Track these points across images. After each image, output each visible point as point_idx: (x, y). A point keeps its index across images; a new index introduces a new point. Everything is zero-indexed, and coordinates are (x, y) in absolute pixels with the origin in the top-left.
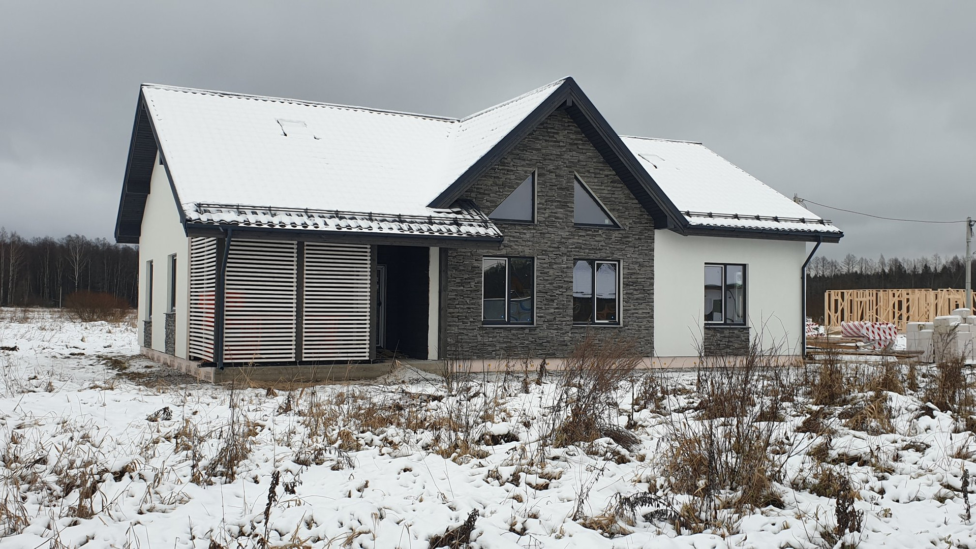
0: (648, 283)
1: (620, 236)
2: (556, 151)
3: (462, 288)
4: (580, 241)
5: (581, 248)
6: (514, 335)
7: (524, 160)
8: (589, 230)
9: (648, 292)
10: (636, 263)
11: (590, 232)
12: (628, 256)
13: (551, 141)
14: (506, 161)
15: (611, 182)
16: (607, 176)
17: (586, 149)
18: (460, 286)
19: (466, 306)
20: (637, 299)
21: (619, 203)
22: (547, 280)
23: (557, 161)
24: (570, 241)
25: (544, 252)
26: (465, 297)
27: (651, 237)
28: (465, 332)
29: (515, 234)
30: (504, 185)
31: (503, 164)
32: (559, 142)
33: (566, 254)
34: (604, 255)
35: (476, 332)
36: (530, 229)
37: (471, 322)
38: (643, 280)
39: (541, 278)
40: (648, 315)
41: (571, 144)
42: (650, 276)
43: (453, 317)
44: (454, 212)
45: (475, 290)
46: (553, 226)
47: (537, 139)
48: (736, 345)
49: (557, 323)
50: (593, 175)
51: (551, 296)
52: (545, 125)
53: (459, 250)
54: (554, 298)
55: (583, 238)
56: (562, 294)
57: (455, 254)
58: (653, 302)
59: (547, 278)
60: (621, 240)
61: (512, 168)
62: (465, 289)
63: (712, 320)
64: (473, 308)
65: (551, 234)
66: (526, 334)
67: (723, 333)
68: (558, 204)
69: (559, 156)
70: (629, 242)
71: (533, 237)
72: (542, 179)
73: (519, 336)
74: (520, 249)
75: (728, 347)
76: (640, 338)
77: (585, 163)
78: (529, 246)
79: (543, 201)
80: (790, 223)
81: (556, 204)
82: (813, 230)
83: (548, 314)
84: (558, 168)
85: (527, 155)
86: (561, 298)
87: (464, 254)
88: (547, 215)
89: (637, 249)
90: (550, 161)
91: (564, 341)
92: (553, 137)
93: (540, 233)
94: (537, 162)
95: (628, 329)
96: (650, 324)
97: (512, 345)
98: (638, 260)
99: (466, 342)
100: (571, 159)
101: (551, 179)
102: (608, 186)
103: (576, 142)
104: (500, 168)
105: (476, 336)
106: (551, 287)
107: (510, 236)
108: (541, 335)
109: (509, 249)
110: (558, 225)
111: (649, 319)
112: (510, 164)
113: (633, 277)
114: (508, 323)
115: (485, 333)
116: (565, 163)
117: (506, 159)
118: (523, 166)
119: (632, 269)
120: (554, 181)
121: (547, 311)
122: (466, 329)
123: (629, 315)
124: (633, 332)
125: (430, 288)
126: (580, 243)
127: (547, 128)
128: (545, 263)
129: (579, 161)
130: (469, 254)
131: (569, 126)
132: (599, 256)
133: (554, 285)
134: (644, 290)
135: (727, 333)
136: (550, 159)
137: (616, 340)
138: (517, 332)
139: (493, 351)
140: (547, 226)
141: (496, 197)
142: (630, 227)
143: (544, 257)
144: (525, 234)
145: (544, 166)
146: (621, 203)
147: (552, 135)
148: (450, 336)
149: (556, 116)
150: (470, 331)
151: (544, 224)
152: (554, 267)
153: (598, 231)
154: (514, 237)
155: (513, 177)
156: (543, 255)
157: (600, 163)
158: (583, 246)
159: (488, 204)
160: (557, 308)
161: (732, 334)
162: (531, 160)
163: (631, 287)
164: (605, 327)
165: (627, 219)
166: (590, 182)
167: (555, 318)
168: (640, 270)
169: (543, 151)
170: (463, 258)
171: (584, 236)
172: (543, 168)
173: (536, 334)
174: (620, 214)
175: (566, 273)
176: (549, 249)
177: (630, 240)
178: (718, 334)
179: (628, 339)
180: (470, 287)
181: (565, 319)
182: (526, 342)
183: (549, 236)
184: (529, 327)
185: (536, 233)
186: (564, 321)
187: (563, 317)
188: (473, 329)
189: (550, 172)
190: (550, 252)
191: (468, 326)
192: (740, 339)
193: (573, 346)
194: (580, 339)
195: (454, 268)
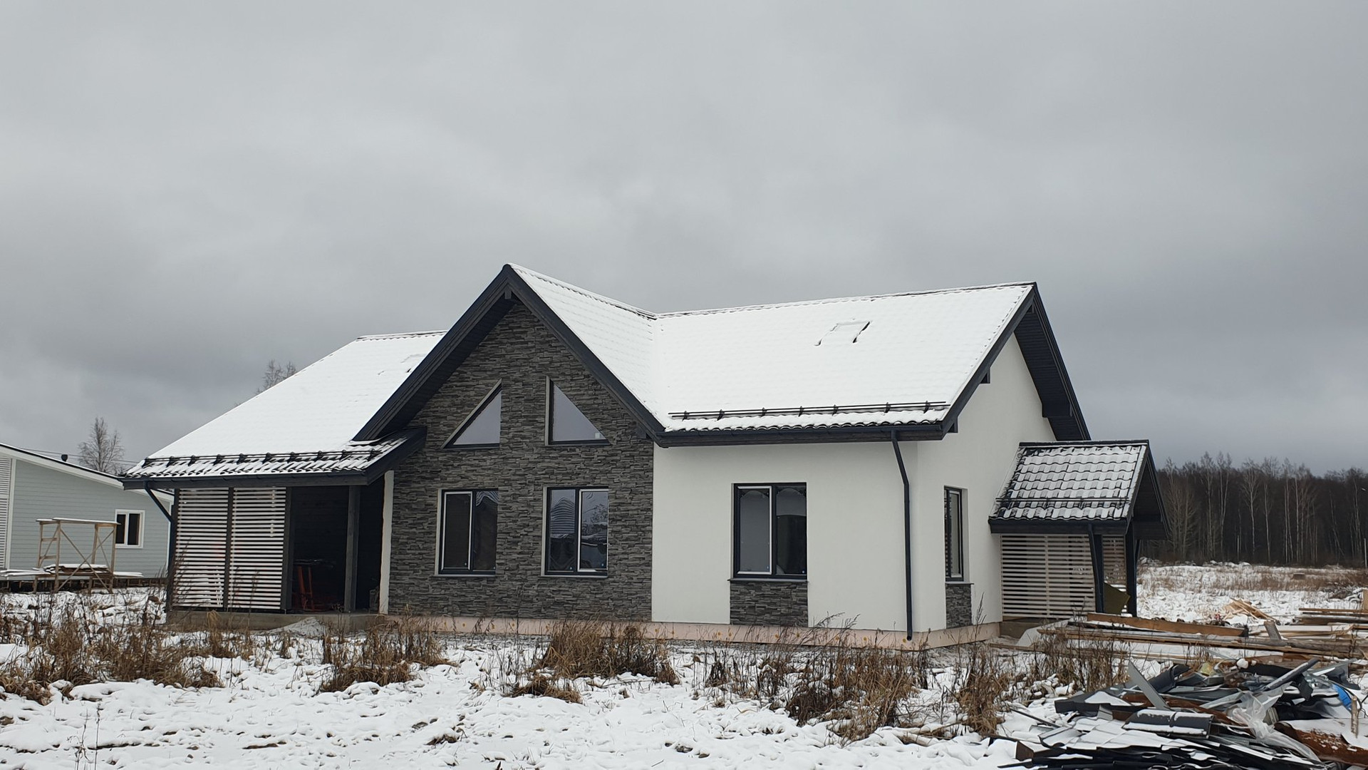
0: (643, 517)
1: (605, 453)
2: (524, 355)
3: (414, 530)
4: (553, 465)
5: (553, 474)
6: (469, 587)
7: (486, 371)
8: (564, 450)
9: (643, 529)
10: (626, 489)
11: (565, 453)
12: (616, 480)
13: (518, 343)
14: (466, 375)
17: (560, 346)
18: (412, 528)
19: (417, 552)
20: (627, 540)
21: (604, 410)
22: (510, 517)
23: (524, 366)
24: (539, 465)
25: (507, 482)
26: (418, 541)
27: (647, 452)
28: (416, 582)
29: (473, 462)
30: (462, 404)
31: (462, 380)
32: (527, 343)
33: (532, 482)
35: (427, 583)
36: (490, 454)
37: (422, 570)
38: (636, 512)
40: (642, 562)
41: (541, 343)
43: (404, 564)
45: (428, 532)
46: (517, 449)
47: (501, 343)
49: (520, 572)
50: (569, 378)
51: (514, 537)
52: (510, 325)
53: (412, 486)
54: (517, 539)
55: (556, 461)
56: (527, 535)
57: (408, 491)
58: (651, 543)
60: (604, 459)
61: (471, 383)
62: (417, 531)
64: (425, 554)
65: (516, 458)
66: (483, 585)
68: (525, 419)
69: (527, 360)
70: (617, 461)
71: (495, 464)
72: (507, 391)
73: (475, 588)
74: (479, 479)
75: (769, 611)
76: (631, 594)
77: (559, 364)
78: (489, 476)
79: (507, 418)
81: (521, 420)
83: (511, 561)
84: (525, 375)
85: (490, 365)
86: (526, 540)
87: (418, 490)
88: (511, 435)
89: (627, 471)
90: (516, 368)
91: (528, 596)
92: (520, 338)
93: (503, 458)
94: (500, 372)
95: (614, 582)
96: (646, 575)
97: (467, 599)
98: (630, 486)
99: (416, 595)
100: (541, 361)
101: (516, 390)
102: (589, 390)
103: (547, 339)
104: (459, 384)
105: (428, 588)
106: (515, 527)
107: (469, 465)
108: (501, 587)
109: (466, 481)
110: (525, 446)
111: (644, 567)
112: (469, 378)
113: (621, 508)
114: (471, 572)
115: (438, 584)
116: (534, 367)
117: (466, 373)
118: (485, 378)
119: (620, 498)
120: (520, 391)
121: (508, 557)
122: (416, 579)
123: (615, 561)
124: (621, 585)
125: (384, 531)
126: (551, 467)
127: (510, 328)
128: (508, 496)
129: (551, 362)
130: (423, 490)
132: (576, 483)
133: (518, 523)
134: (637, 526)
135: (767, 590)
136: (516, 366)
137: (597, 596)
138: (473, 583)
139: (445, 606)
140: (512, 449)
141: (454, 420)
142: (617, 441)
143: (507, 488)
144: (485, 460)
145: (508, 375)
146: (607, 409)
147: (519, 335)
148: (400, 587)
149: (524, 311)
150: (421, 581)
151: (507, 447)
152: (518, 500)
153: (574, 450)
154: (472, 465)
155: (472, 393)
156: (505, 485)
158: (555, 471)
159: (446, 429)
160: (520, 553)
161: (775, 592)
162: (493, 370)
163: (618, 523)
164: (582, 579)
165: (615, 430)
166: (565, 387)
167: (518, 566)
168: (632, 499)
169: (508, 357)
170: (416, 495)
171: (556, 458)
172: (508, 378)
173: (495, 586)
174: (604, 425)
175: (534, 506)
176: (513, 478)
177: (618, 458)
178: (753, 592)
179: (614, 595)
180: (423, 529)
181: (530, 567)
182: (483, 596)
183: (513, 460)
184: (487, 577)
185: (498, 458)
186: (529, 570)
187: (527, 565)
188: (424, 579)
189: (516, 381)
190: (513, 480)
191: (420, 575)
192: (789, 600)
193: (540, 603)
194: (549, 594)
195: (406, 507)
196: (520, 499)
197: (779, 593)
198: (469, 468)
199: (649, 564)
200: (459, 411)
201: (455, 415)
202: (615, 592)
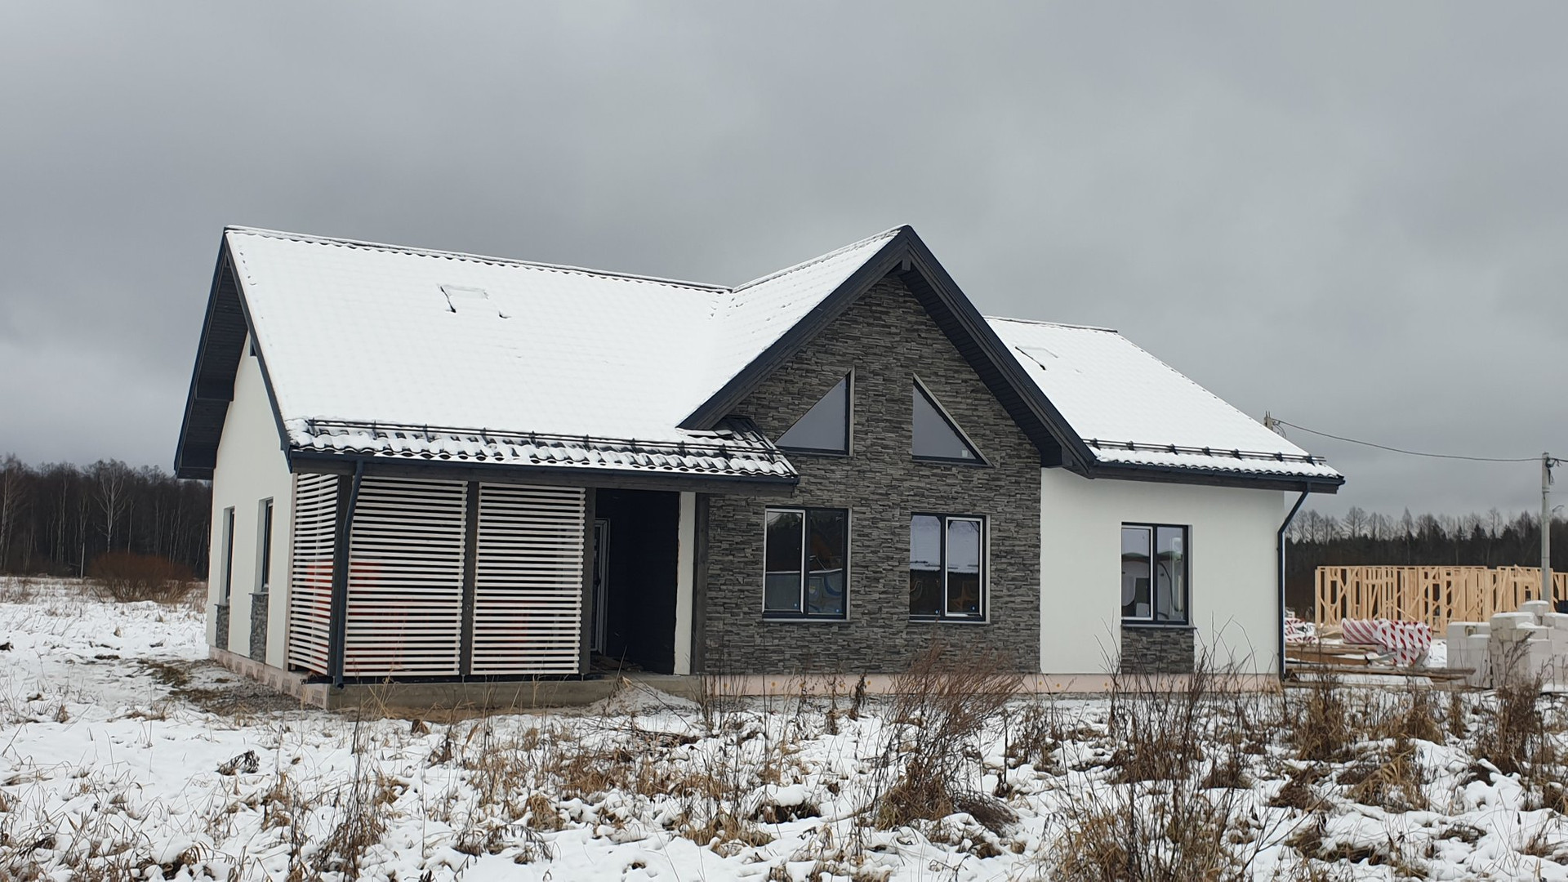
0: (1031, 554)
1: (986, 477)
2: (886, 341)
3: (731, 558)
4: (923, 485)
5: (923, 496)
6: (813, 635)
7: (834, 354)
8: (937, 468)
9: (1031, 568)
10: (1012, 520)
11: (938, 471)
12: (1000, 509)
13: (877, 326)
14: (805, 356)
15: (972, 391)
16: (965, 381)
17: (933, 339)
18: (727, 555)
19: (736, 588)
20: (1013, 579)
21: (985, 425)
22: (869, 546)
23: (885, 356)
24: (907, 484)
25: (864, 502)
26: (736, 573)
27: (1035, 479)
28: (734, 629)
29: (817, 473)
30: (800, 394)
31: (800, 360)
32: (889, 327)
33: (898, 505)
34: (961, 507)
35: (752, 630)
36: (841, 464)
37: (745, 613)
38: (1023, 548)
39: (859, 543)
40: (1030, 606)
41: (908, 330)
42: (1034, 542)
43: (715, 605)
44: (720, 436)
45: (752, 562)
46: (877, 461)
48: (1174, 657)
49: (883, 616)
50: (943, 380)
51: (874, 572)
52: (867, 300)
53: (727, 497)
54: (879, 575)
55: (927, 480)
56: (892, 570)
57: (721, 503)
58: (1039, 585)
59: (866, 543)
60: (987, 484)
61: (814, 367)
62: (736, 560)
63: (1134, 615)
64: (748, 591)
65: (876, 472)
66: (833, 633)
67: (1151, 636)
68: (888, 424)
69: (890, 349)
70: (1001, 487)
71: (847, 477)
72: (863, 384)
73: (822, 637)
74: (826, 495)
75: (1161, 659)
76: (1018, 643)
77: (930, 361)
78: (839, 492)
79: (863, 420)
80: (1258, 461)
81: (883, 424)
82: (1295, 472)
83: (870, 602)
84: (887, 368)
85: (839, 347)
86: (890, 576)
87: (735, 503)
88: (869, 442)
89: (1012, 499)
90: (875, 357)
91: (895, 646)
92: (880, 319)
93: (859, 471)
94: (854, 359)
95: (999, 628)
96: (1034, 620)
97: (811, 651)
98: (1015, 517)
99: (736, 646)
100: (908, 354)
101: (876, 385)
102: (967, 398)
103: (915, 327)
104: (795, 366)
105: (753, 637)
106: (874, 558)
107: (810, 475)
108: (858, 635)
109: (808, 497)
110: (887, 458)
111: (1033, 612)
112: (810, 360)
113: (1007, 543)
114: (805, 615)
115: (767, 632)
116: (899, 360)
117: (805, 352)
118: (831, 364)
119: (1004, 531)
120: (880, 388)
121: (868, 597)
122: (734, 624)
123: (999, 605)
124: (1007, 632)
125: (680, 558)
126: (922, 488)
127: (870, 305)
128: (865, 520)
129: (921, 357)
130: (744, 503)
131: (905, 302)
132: (952, 510)
134: (1024, 565)
135: (1157, 636)
136: (875, 354)
137: (980, 645)
138: (818, 630)
139: (780, 661)
140: (869, 459)
141: (788, 413)
142: (1001, 464)
143: (864, 509)
144: (833, 472)
145: (865, 365)
146: (988, 425)
147: (878, 315)
148: (710, 636)
149: (885, 285)
150: (743, 628)
151: (864, 457)
152: (880, 525)
153: (950, 469)
154: (815, 476)
155: (815, 381)
156: (862, 506)
157: (955, 360)
158: (926, 493)
159: (776, 423)
160: (883, 593)
161: (1165, 639)
162: (844, 355)
163: (1004, 560)
164: (961, 625)
165: (997, 450)
166: (939, 391)
167: (880, 609)
168: (1017, 532)
169: (865, 341)
170: (734, 510)
171: (928, 477)
172: (865, 368)
173: (850, 634)
174: (986, 442)
175: (899, 534)
176: (872, 497)
177: (1003, 483)
178: (1144, 639)
179: (1000, 644)
180: (745, 557)
181: (897, 610)
182: (835, 647)
183: (872, 475)
184: (840, 623)
185: (852, 470)
186: (895, 614)
187: (893, 607)
188: (747, 626)
189: (875, 374)
190: (872, 500)
191: (741, 620)
192: (1178, 646)
193: (910, 654)
194: (921, 643)
195: (717, 525)
197: (1169, 640)
198: (812, 480)
199: (1037, 609)
200: (796, 402)
201: (790, 407)
202: (1000, 640)
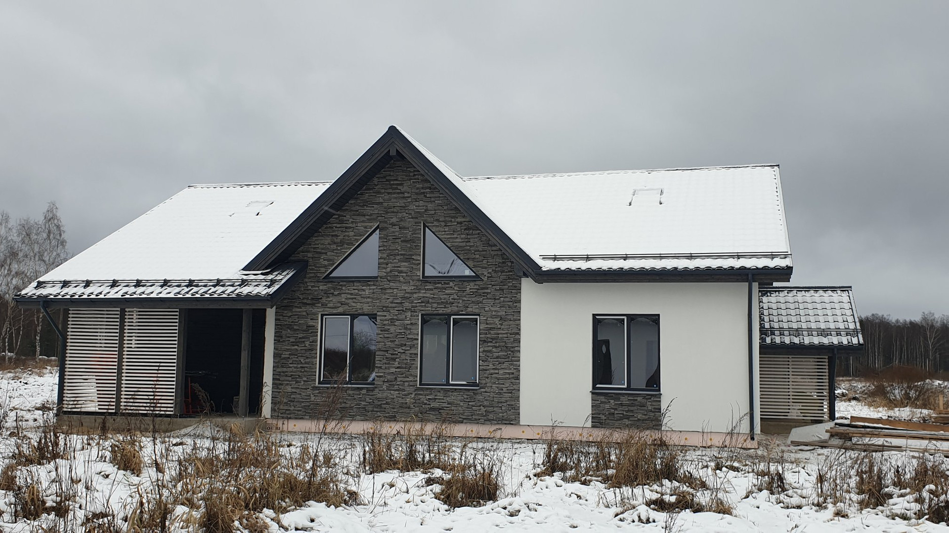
0: (513, 340)
1: (477, 287)
2: (401, 203)
3: (296, 347)
4: (428, 295)
5: (428, 302)
6: (349, 395)
7: (364, 215)
8: (439, 283)
9: (512, 349)
10: (497, 316)
11: (440, 285)
12: (487, 309)
13: (394, 193)
15: (465, 229)
16: (461, 223)
17: (435, 197)
18: (293, 346)
19: (300, 366)
20: (497, 357)
21: (475, 251)
22: (388, 337)
23: (401, 213)
24: (415, 296)
25: (385, 309)
26: (300, 356)
27: (516, 287)
28: (297, 391)
29: (353, 292)
30: (342, 243)
31: (342, 222)
32: (403, 193)
33: (409, 309)
34: (456, 309)
35: (309, 392)
36: (369, 285)
37: (304, 381)
38: (505, 336)
39: (381, 336)
40: (511, 376)
41: (417, 194)
42: (515, 331)
43: (286, 376)
45: (310, 350)
46: (395, 281)
47: (379, 193)
48: (639, 416)
49: (398, 383)
50: (443, 224)
51: (392, 354)
52: (388, 178)
53: (294, 310)
54: (395, 356)
55: (431, 292)
56: (404, 353)
57: (290, 314)
58: (519, 361)
60: (476, 292)
61: (351, 225)
62: (299, 348)
63: (611, 384)
64: (307, 367)
65: (394, 289)
66: (363, 394)
67: (619, 399)
68: (402, 257)
69: (403, 207)
70: (488, 293)
71: (373, 293)
72: (385, 232)
73: (355, 396)
74: (359, 306)
75: (627, 417)
76: (501, 402)
77: (433, 212)
78: (368, 303)
79: (385, 256)
81: (399, 257)
83: (389, 374)
84: (401, 220)
85: (368, 210)
86: (403, 357)
87: (299, 313)
88: (388, 270)
89: (497, 301)
90: (392, 214)
91: (406, 403)
92: (397, 189)
93: (381, 289)
94: (378, 216)
95: (486, 392)
96: (514, 386)
97: (348, 405)
98: (499, 314)
99: (298, 401)
100: (417, 209)
101: (394, 232)
102: (462, 234)
103: (422, 191)
104: (339, 225)
105: (310, 396)
106: (392, 345)
107: (348, 293)
108: (380, 396)
109: (346, 307)
110: (401, 279)
111: (513, 381)
112: (349, 221)
113: (492, 332)
114: (350, 382)
115: (319, 393)
116: (410, 214)
118: (363, 222)
119: (491, 324)
120: (397, 234)
121: (387, 371)
122: (299, 388)
123: (486, 375)
124: (492, 395)
125: (265, 348)
126: (427, 297)
127: (388, 181)
128: (386, 320)
129: (426, 210)
130: (304, 313)
131: (415, 175)
132: (450, 311)
133: (396, 343)
134: (507, 347)
135: (624, 400)
136: (393, 212)
137: (470, 404)
138: (353, 392)
139: (326, 411)
140: (389, 281)
141: (333, 255)
142: (488, 277)
143: (385, 313)
144: (364, 290)
145: (386, 220)
146: (479, 251)
147: (396, 186)
149: (401, 166)
150: (303, 390)
151: (385, 280)
153: (448, 284)
154: (351, 294)
155: (351, 234)
156: (384, 311)
157: (452, 210)
158: (430, 300)
159: (326, 263)
160: (398, 368)
161: (632, 402)
162: (371, 215)
164: (456, 389)
165: (486, 268)
166: (439, 231)
167: (396, 378)
168: (501, 324)
169: (385, 204)
170: (298, 318)
171: (431, 290)
172: (386, 222)
173: (374, 395)
174: (476, 264)
175: (410, 329)
176: (391, 305)
177: (489, 291)
178: (612, 401)
179: (486, 403)
180: (305, 346)
181: (408, 379)
182: (363, 403)
183: (391, 291)
184: (367, 388)
185: (377, 288)
186: (407, 381)
187: (405, 377)
188: (306, 389)
189: (393, 225)
190: (391, 307)
191: (302, 385)
192: (646, 408)
193: (417, 409)
194: (426, 402)
195: (288, 328)
196: (397, 323)
197: (636, 403)
198: (349, 296)
199: (518, 378)
200: (339, 248)
201: (336, 251)
202: (487, 400)
